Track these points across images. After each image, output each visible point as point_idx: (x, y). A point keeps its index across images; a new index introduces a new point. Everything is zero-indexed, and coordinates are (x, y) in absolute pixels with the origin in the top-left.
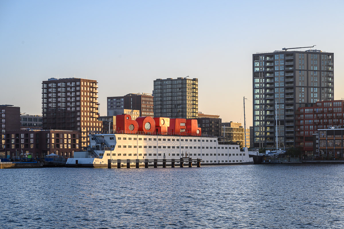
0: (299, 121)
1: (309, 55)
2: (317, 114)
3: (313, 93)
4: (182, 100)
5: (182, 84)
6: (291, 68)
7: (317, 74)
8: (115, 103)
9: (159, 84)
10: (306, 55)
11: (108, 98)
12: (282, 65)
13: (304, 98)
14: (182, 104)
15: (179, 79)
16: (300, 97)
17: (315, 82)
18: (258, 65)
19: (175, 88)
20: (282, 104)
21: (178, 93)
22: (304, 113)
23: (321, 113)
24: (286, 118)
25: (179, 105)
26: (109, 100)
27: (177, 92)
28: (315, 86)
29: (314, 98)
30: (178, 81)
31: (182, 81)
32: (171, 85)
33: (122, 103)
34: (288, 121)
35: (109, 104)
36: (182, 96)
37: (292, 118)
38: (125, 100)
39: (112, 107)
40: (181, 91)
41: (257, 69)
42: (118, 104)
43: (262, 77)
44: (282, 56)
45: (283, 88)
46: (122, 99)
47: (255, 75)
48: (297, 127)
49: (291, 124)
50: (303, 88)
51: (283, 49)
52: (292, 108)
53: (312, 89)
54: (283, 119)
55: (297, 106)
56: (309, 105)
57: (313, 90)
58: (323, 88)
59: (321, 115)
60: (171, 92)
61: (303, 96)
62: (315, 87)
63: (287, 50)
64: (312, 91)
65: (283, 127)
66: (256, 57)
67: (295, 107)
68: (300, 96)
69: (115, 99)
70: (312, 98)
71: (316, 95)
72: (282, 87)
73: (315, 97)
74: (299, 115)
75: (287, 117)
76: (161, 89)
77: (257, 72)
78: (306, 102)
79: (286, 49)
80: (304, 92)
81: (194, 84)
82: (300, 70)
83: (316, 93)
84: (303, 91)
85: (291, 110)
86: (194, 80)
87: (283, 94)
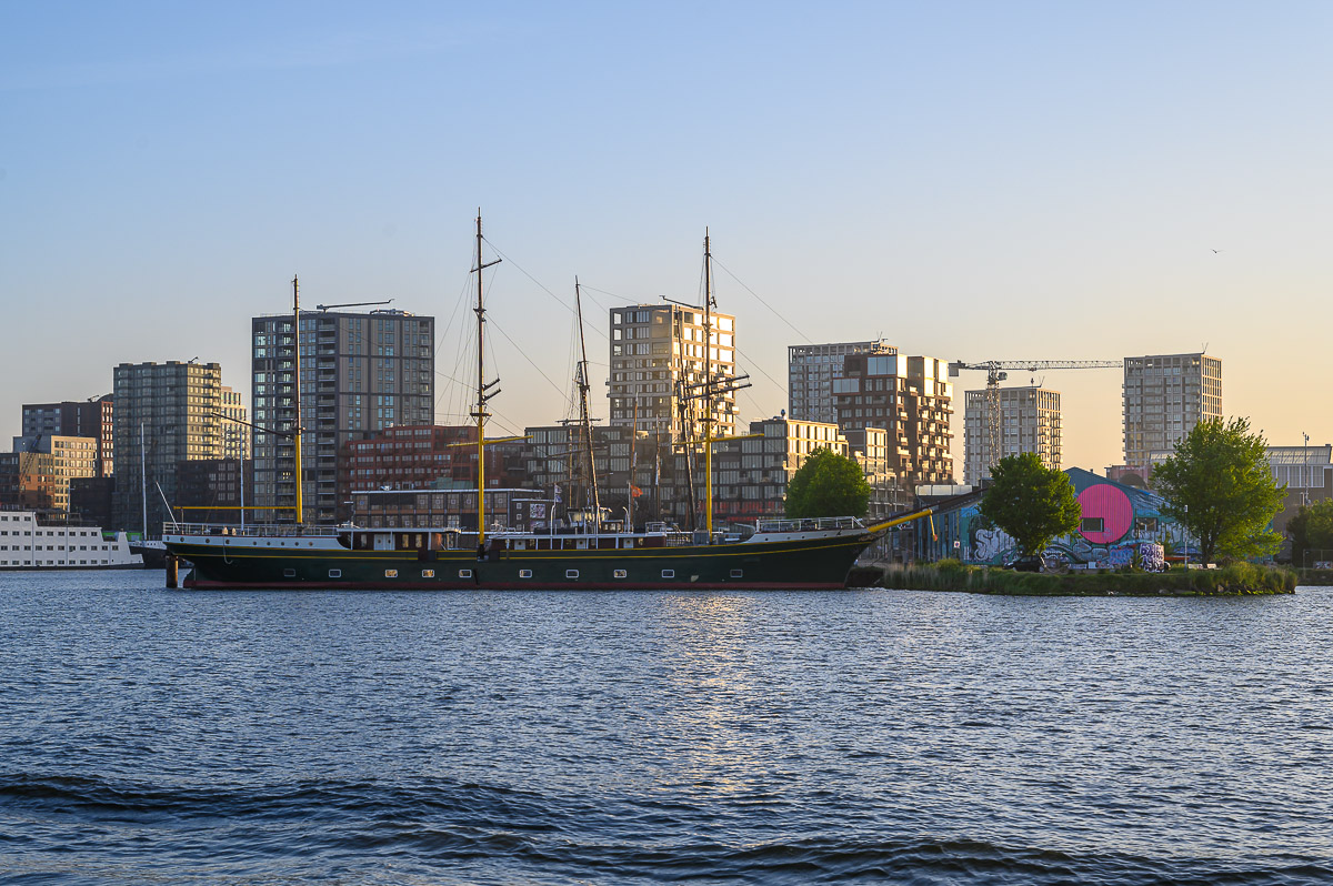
0: (348, 470)
1: (374, 322)
2: (382, 456)
3: (384, 408)
4: (177, 415)
5: (177, 376)
6: (332, 352)
7: (394, 364)
8: (40, 421)
9: (125, 373)
10: (365, 321)
11: (25, 407)
12: (311, 345)
13: (359, 420)
14: (177, 425)
15: (170, 364)
16: (351, 417)
17: (390, 383)
18: (263, 343)
19: (161, 387)
20: (312, 432)
21: (168, 399)
22: (357, 454)
23: (390, 455)
24: (321, 465)
25: (169, 427)
26: (27, 412)
27: (166, 396)
28: (387, 391)
29: (384, 419)
30: (168, 370)
31: (178, 371)
32: (153, 378)
33: (57, 420)
34: (327, 472)
35: (27, 421)
36: (177, 405)
37: (332, 465)
38: (62, 412)
39: (33, 428)
40: (173, 393)
41: (262, 352)
42: (47, 422)
43: (272, 371)
44: (312, 324)
45: (314, 397)
46: (58, 411)
47: (258, 365)
48: (341, 485)
49: (331, 479)
50: (358, 397)
51: (318, 307)
52: (332, 441)
53: (380, 398)
54: (314, 466)
55: (343, 438)
56: (373, 435)
57: (384, 401)
58: (408, 396)
59: (390, 459)
60: (153, 397)
61: (358, 415)
62: (389, 395)
63: (328, 311)
64: (380, 404)
65: (314, 485)
66: (259, 325)
67: (337, 441)
68: (351, 415)
69: (40, 411)
70: (381, 419)
71: (391, 414)
72: (311, 394)
73: (386, 417)
74: (347, 458)
75: (324, 461)
76: (129, 388)
77: (262, 359)
78: (365, 428)
79: (325, 308)
80: (359, 406)
81: (209, 377)
82: (351, 356)
83: (389, 407)
84: (358, 403)
85: (330, 447)
86: (210, 366)
87: (314, 410)
